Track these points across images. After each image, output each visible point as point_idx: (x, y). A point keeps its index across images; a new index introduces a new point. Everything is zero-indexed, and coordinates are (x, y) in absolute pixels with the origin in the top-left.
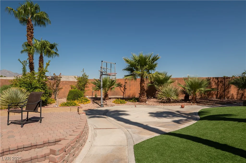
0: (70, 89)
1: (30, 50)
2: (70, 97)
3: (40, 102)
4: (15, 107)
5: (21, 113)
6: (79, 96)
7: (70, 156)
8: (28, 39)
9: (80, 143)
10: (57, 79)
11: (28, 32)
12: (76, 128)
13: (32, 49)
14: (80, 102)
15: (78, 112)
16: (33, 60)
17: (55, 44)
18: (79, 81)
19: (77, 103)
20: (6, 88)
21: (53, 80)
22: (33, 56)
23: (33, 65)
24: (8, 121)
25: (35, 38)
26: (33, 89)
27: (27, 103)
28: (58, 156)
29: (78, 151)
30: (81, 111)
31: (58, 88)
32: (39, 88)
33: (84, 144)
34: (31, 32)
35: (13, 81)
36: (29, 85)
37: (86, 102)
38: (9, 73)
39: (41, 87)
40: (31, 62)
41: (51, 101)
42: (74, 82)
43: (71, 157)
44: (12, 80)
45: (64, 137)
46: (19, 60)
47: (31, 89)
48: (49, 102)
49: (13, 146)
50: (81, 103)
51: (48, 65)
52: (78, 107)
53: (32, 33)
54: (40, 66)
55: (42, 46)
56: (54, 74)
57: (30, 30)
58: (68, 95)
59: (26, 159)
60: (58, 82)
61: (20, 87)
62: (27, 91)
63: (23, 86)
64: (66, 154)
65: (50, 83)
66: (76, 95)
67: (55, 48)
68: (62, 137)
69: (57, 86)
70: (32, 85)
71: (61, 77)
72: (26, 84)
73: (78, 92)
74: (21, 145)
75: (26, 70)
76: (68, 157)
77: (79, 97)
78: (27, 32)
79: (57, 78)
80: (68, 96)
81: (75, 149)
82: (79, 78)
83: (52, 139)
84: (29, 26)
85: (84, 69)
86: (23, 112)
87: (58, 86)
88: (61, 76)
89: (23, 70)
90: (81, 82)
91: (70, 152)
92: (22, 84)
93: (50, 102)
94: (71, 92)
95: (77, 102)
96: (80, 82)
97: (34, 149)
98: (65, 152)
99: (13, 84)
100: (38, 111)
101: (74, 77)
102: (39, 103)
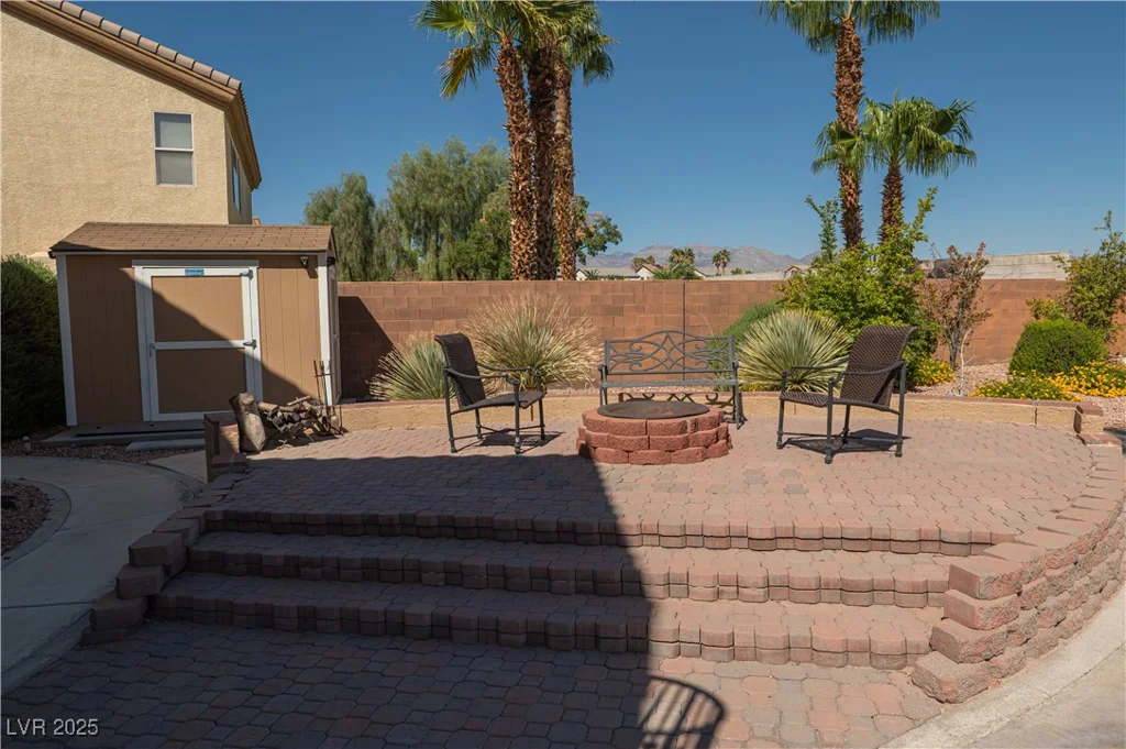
0: (1028, 318)
1: (848, 155)
2: (1024, 356)
3: (899, 368)
4: (795, 386)
5: (825, 409)
6: (1080, 352)
7: (1039, 622)
8: (839, 111)
9: (1091, 578)
10: (961, 274)
11: (841, 76)
12: (1069, 504)
13: (855, 147)
14: (1080, 386)
15: (1077, 428)
16: (858, 193)
17: (956, 108)
18: (1082, 277)
19: (1067, 391)
20: (763, 314)
21: (943, 277)
22: (856, 181)
23: (856, 215)
24: (780, 434)
25: (867, 100)
26: (862, 319)
27: (848, 368)
28: (987, 604)
29: (1080, 610)
30: (1092, 424)
31: (966, 312)
32: (886, 313)
33: (1115, 590)
34: (852, 74)
35: (787, 285)
36: (844, 300)
37: (1117, 387)
38: (763, 257)
39: (895, 310)
40: (850, 203)
41: (935, 371)
42: (1052, 284)
43: (1042, 626)
44: (783, 283)
45: (1011, 531)
46: (809, 201)
47: (853, 316)
48: (923, 375)
49: (807, 525)
50: (1087, 388)
51: (927, 208)
52: (1078, 408)
53: (856, 77)
54: (888, 220)
55: (897, 128)
56: (952, 249)
57: (849, 65)
58: (1015, 346)
59: (852, 581)
60: (970, 285)
61: (813, 308)
62: (839, 326)
63: (821, 304)
64: (1023, 608)
65: (933, 293)
66: (1061, 350)
67: (956, 126)
68: (1000, 530)
69: (964, 305)
70: (859, 298)
71: (987, 263)
72: (834, 296)
73: (1072, 334)
74: (832, 526)
75: (834, 240)
76: (1032, 621)
77: (1078, 360)
78: (837, 77)
79: (966, 266)
80: (1015, 354)
81: (1066, 595)
82: (1077, 265)
83: (955, 530)
84: (844, 52)
85: (1110, 213)
86: (834, 406)
87: (968, 306)
88: (984, 257)
89: (824, 242)
90: (1089, 281)
91: (1043, 605)
92: (820, 297)
93: (927, 378)
94: (1031, 335)
95: (1068, 384)
96: (1084, 281)
97: (881, 553)
98: (1019, 594)
99: (787, 299)
100: (891, 408)
101: (1055, 259)
102: (895, 373)
